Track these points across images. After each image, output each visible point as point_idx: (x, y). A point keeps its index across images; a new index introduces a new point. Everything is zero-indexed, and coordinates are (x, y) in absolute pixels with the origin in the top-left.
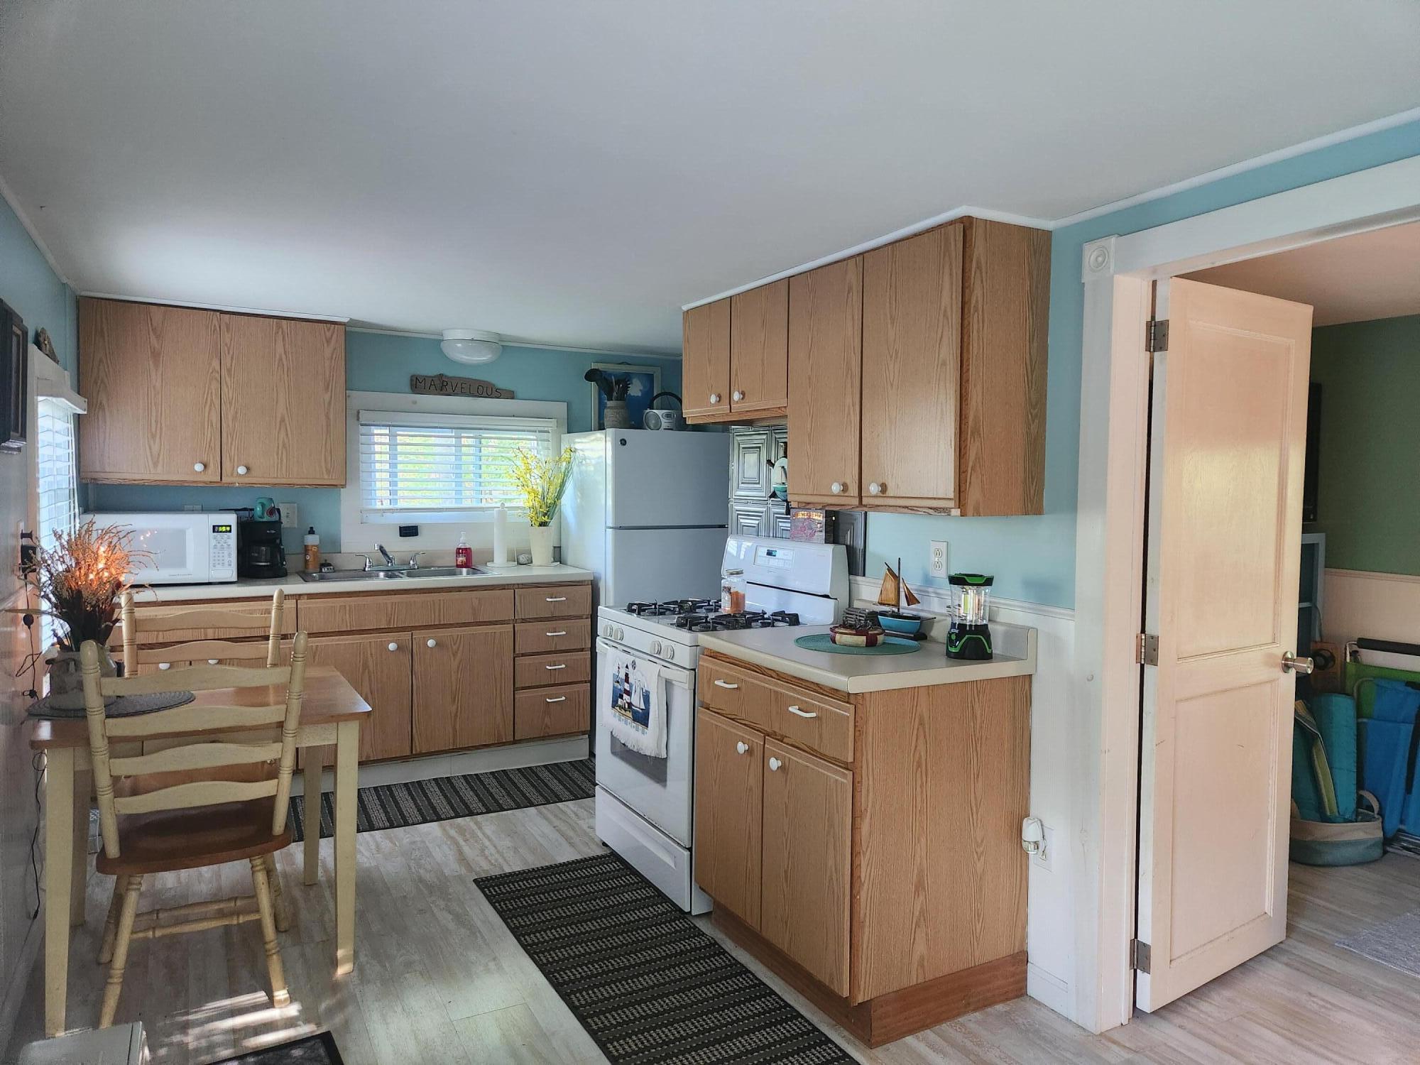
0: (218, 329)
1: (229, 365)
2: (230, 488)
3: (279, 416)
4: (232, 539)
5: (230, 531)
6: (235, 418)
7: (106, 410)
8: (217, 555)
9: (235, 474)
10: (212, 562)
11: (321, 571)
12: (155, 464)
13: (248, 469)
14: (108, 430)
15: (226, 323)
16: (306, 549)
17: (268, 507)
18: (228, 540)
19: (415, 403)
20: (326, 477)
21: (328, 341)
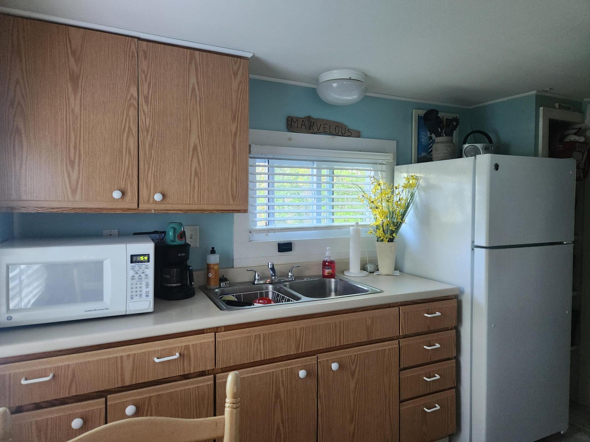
0: (136, 55)
1: (146, 92)
2: (146, 215)
3: (192, 145)
4: (150, 269)
5: (148, 261)
6: (151, 146)
7: (23, 136)
8: (134, 286)
9: (151, 201)
10: (129, 295)
11: (220, 287)
12: (74, 192)
13: (164, 196)
14: (24, 156)
15: (144, 51)
16: (208, 268)
17: (178, 232)
18: (146, 270)
19: (290, 139)
20: (232, 202)
21: (236, 74)
